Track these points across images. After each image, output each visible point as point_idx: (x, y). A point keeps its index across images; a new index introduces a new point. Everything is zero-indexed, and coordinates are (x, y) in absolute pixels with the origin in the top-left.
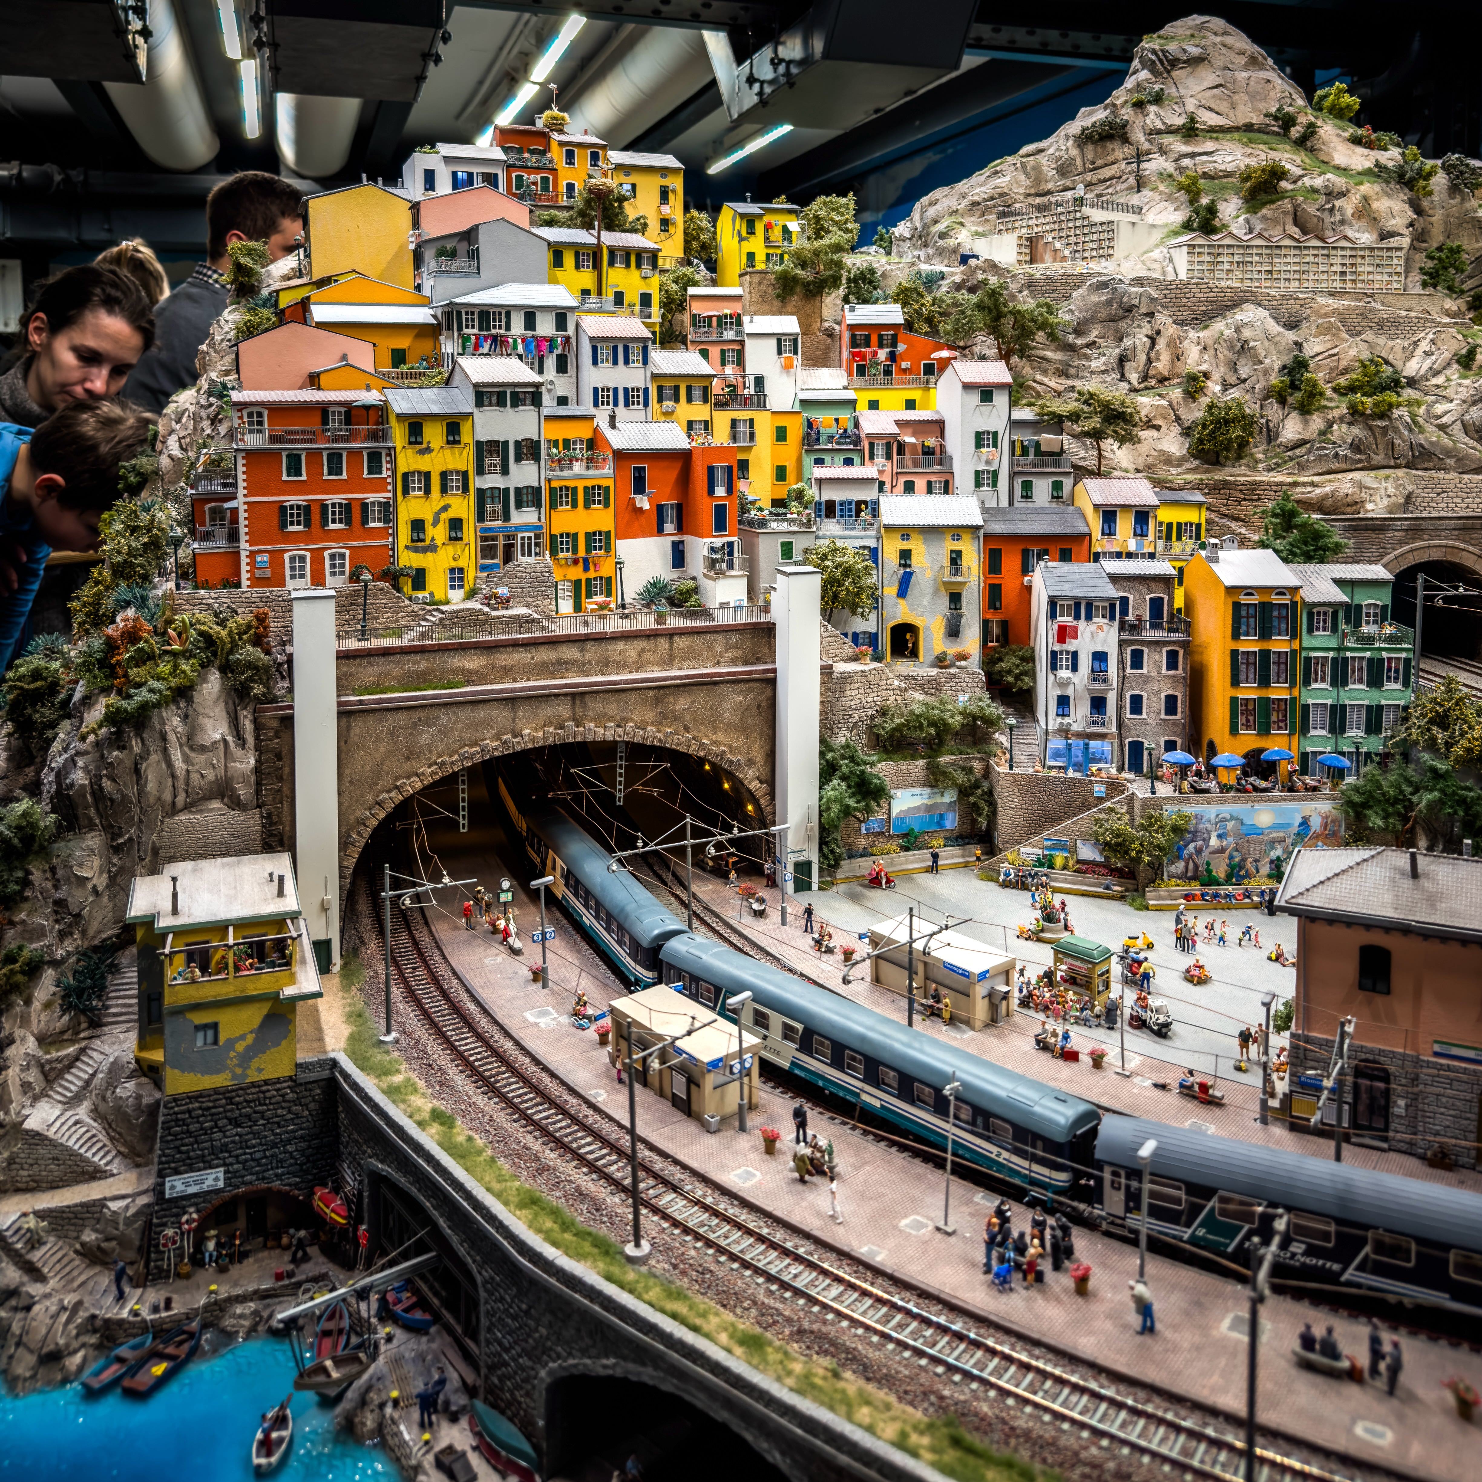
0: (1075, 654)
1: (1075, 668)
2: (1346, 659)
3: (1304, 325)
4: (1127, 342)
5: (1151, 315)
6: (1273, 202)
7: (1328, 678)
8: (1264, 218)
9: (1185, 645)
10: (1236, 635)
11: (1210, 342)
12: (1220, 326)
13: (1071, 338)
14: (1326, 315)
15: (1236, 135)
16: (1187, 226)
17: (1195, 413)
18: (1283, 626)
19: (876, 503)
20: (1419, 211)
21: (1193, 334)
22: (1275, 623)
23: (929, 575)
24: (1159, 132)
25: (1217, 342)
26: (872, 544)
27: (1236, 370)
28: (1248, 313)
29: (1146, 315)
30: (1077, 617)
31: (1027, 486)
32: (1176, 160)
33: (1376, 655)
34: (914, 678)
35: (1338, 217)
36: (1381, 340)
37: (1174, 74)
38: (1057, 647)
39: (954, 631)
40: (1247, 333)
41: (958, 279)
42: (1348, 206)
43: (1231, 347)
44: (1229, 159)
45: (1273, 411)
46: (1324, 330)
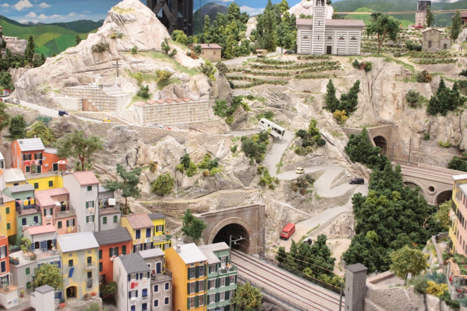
0: (137, 291)
1: (137, 296)
2: (219, 279)
3: (186, 142)
4: (129, 151)
5: (136, 140)
6: (167, 85)
7: (215, 286)
8: (165, 92)
9: (170, 281)
10: (189, 278)
11: (157, 150)
12: (160, 144)
13: (108, 150)
14: (193, 138)
15: (150, 53)
16: (139, 95)
17: (155, 177)
18: (202, 273)
19: (55, 241)
20: (211, 85)
21: (151, 147)
22: (200, 272)
23: (80, 268)
24: (122, 51)
25: (159, 150)
26: (58, 260)
27: (166, 161)
28: (169, 140)
29: (134, 140)
30: (137, 279)
31: (105, 219)
32: (130, 64)
33: (227, 276)
34: (77, 307)
35: (187, 89)
36: (209, 146)
37: (125, 25)
38: (131, 290)
39: (90, 286)
40: (169, 147)
41: (59, 122)
42: (190, 85)
43: (164, 153)
44: (149, 65)
45: (179, 175)
46: (193, 144)
